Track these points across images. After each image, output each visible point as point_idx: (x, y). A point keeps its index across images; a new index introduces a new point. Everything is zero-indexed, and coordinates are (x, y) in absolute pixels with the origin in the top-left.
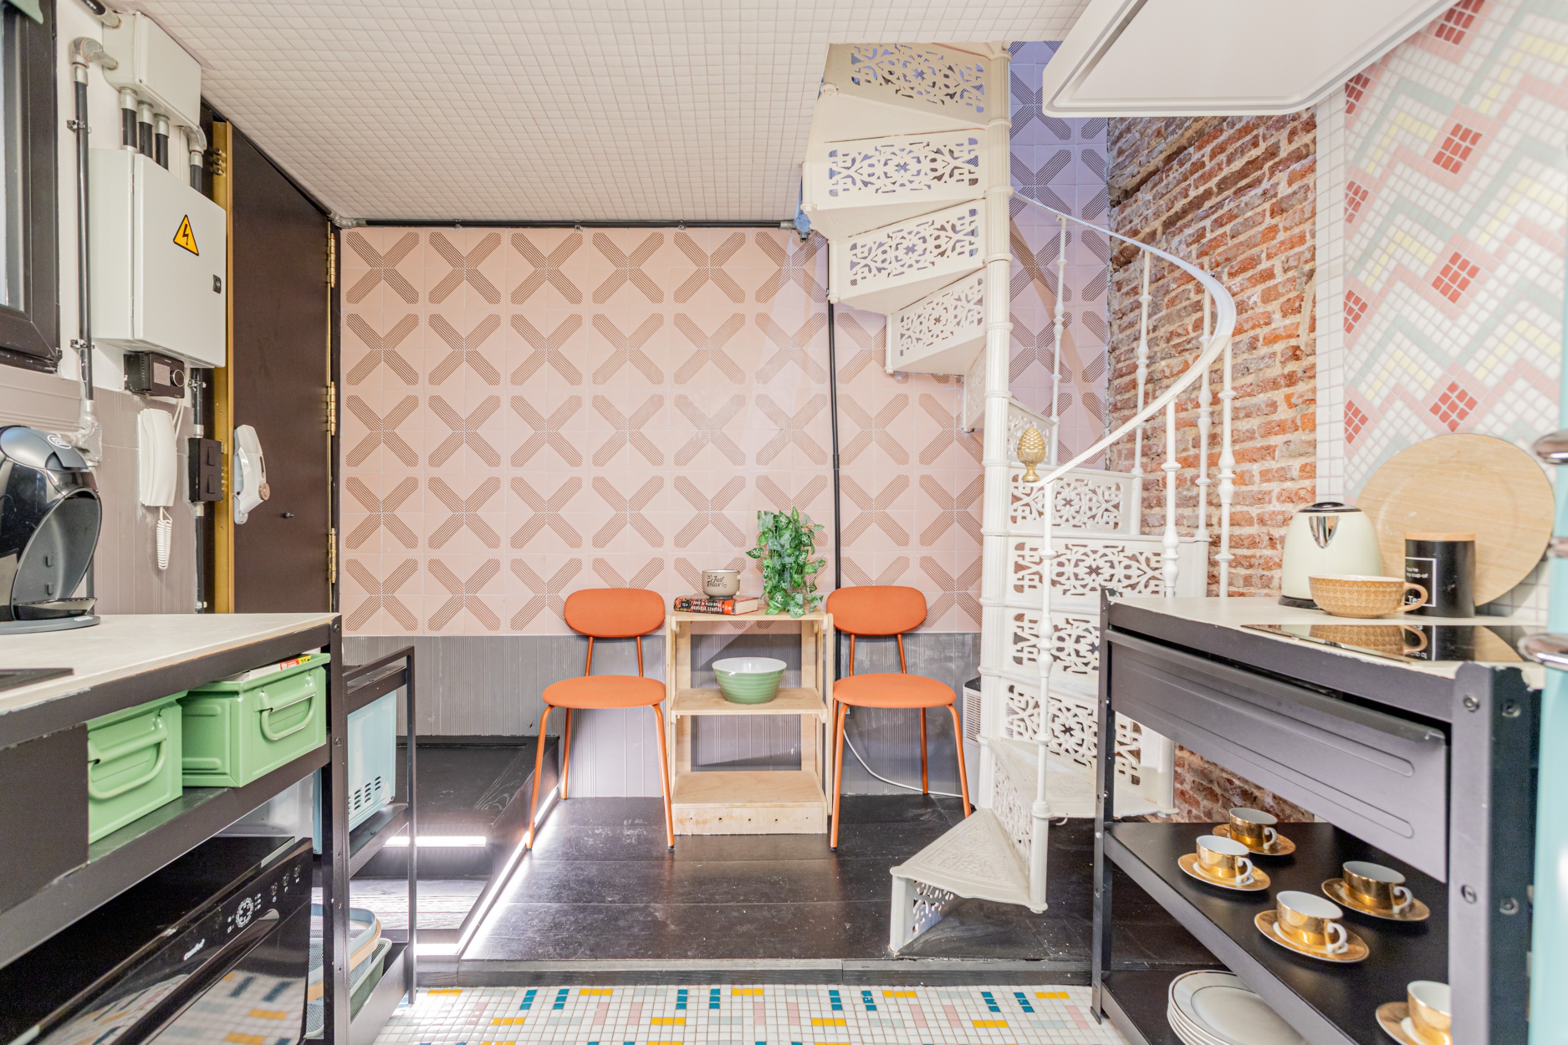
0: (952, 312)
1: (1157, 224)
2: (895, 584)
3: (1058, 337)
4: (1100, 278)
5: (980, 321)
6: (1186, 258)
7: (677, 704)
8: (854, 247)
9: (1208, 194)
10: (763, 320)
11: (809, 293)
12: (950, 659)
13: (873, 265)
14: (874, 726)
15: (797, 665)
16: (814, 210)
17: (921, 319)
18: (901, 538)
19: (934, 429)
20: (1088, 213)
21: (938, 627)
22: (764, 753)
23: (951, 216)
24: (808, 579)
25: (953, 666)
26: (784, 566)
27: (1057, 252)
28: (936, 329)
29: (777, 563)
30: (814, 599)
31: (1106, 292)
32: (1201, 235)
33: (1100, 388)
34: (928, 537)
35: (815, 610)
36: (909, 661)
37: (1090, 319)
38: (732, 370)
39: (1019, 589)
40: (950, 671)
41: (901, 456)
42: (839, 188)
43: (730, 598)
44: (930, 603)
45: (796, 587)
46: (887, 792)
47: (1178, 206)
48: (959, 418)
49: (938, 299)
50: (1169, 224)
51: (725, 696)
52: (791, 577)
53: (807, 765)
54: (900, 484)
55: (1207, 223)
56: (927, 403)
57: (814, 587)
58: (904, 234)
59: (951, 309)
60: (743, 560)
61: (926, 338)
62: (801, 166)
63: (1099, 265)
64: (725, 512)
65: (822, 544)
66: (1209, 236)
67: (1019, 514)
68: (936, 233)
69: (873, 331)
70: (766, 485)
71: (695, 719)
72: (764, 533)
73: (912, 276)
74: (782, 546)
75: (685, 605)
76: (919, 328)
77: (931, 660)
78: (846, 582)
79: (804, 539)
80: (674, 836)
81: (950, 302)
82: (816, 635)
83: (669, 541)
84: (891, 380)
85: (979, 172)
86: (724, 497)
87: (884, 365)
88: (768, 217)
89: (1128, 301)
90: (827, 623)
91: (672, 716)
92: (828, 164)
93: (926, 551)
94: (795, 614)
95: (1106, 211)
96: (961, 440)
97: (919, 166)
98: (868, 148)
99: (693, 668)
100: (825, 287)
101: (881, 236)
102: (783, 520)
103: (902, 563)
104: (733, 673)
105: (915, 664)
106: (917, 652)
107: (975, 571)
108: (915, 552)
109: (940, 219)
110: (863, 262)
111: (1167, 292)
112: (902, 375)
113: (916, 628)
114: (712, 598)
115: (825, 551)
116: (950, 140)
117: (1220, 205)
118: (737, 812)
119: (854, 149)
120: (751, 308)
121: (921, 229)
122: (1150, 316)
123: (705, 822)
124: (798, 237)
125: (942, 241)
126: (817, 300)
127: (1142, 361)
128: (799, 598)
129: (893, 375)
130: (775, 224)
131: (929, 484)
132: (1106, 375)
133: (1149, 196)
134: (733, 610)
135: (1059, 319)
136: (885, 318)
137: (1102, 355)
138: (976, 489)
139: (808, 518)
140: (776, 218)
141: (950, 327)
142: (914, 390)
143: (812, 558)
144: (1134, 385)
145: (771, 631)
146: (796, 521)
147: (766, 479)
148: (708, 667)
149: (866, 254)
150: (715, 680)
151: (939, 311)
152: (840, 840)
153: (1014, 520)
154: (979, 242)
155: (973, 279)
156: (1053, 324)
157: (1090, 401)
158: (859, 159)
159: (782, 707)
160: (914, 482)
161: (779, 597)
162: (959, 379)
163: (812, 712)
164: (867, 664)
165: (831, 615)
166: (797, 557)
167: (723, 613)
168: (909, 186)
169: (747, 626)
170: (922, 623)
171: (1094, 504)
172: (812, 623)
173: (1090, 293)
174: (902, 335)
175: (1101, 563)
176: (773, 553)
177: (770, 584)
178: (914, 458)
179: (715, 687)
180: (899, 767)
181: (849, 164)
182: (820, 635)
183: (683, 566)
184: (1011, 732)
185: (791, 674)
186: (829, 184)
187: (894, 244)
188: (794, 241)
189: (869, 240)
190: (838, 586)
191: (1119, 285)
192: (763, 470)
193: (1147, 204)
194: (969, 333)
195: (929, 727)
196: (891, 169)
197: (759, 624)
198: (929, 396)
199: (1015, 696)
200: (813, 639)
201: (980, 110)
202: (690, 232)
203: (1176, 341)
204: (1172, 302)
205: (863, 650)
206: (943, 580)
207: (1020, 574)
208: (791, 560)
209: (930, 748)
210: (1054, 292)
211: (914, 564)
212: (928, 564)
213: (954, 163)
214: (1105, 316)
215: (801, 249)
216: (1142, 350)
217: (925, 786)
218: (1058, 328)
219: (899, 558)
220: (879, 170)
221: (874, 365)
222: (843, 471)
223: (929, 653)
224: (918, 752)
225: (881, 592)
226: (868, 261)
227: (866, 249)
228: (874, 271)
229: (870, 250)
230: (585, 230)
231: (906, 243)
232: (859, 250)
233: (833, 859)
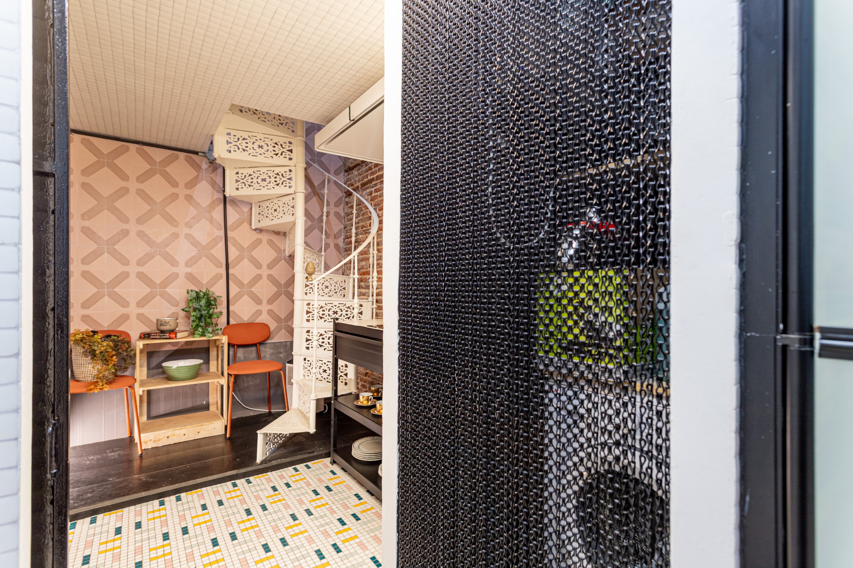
0: (281, 209)
1: (359, 184)
2: (256, 322)
3: (324, 221)
4: (340, 199)
5: (293, 214)
7: (142, 384)
8: (237, 173)
10: (189, 198)
11: (214, 188)
12: (280, 353)
13: (246, 183)
14: (246, 385)
15: (207, 362)
16: (219, 157)
17: (268, 208)
18: (258, 301)
19: (273, 255)
20: (336, 173)
21: (275, 339)
22: (189, 405)
23: (282, 170)
24: (214, 321)
25: (282, 356)
26: (201, 316)
27: (324, 187)
28: (275, 214)
29: (197, 314)
30: (217, 330)
31: (343, 205)
33: (340, 242)
34: (271, 301)
35: (218, 334)
36: (262, 355)
37: (337, 214)
38: (171, 221)
39: (308, 321)
40: (280, 358)
41: (258, 265)
42: (232, 149)
43: (172, 331)
44: (272, 329)
45: (207, 325)
46: (252, 414)
47: (365, 180)
48: (284, 250)
49: (276, 201)
50: (363, 185)
51: (170, 379)
52: (205, 320)
53: (212, 408)
54: (258, 278)
56: (271, 243)
57: (217, 325)
58: (261, 173)
59: (281, 207)
60: (177, 313)
61: (271, 217)
62: (213, 136)
63: (341, 194)
64: (167, 290)
65: (221, 305)
67: (308, 292)
68: (275, 176)
69: (246, 209)
70: (190, 277)
71: (149, 392)
72: (191, 300)
73: (264, 191)
74: (201, 306)
75: (145, 336)
76: (267, 212)
77: (272, 354)
78: (232, 322)
79: (212, 302)
80: (142, 450)
81: (281, 204)
82: (218, 347)
83: (133, 305)
84: (254, 232)
85: (293, 156)
86: (166, 283)
87: (251, 225)
88: (192, 149)
89: (350, 210)
90: (225, 339)
91: (139, 391)
92: (227, 138)
93: (270, 307)
94: (209, 337)
95: (343, 173)
96: (285, 260)
97: (268, 148)
98: (245, 135)
99: (148, 369)
100: (222, 186)
101: (251, 171)
102: (202, 294)
103: (259, 313)
104: (175, 367)
105: (265, 356)
106: (267, 351)
107: (291, 315)
108: (265, 308)
109: (277, 170)
110: (242, 181)
112: (260, 230)
113: (266, 340)
114: (162, 332)
115: (222, 308)
116: (281, 140)
118: (177, 433)
119: (239, 134)
120: (181, 191)
121: (268, 172)
122: (356, 218)
123: (159, 440)
124: (208, 161)
125: (278, 179)
126: (218, 192)
127: (353, 235)
128: (210, 329)
129: (255, 230)
130: (196, 153)
131: (271, 278)
132: (343, 237)
133: (356, 173)
134: (176, 337)
135: (325, 214)
136: (251, 204)
137: (341, 229)
138: (291, 281)
139: (213, 293)
140: (196, 151)
141: (281, 214)
142: (264, 237)
143: (216, 311)
145: (194, 346)
146: (208, 294)
147: (190, 274)
148: (159, 366)
149: (243, 178)
150: (164, 372)
151: (276, 207)
152: (231, 434)
153: (306, 294)
154: (293, 183)
155: (290, 197)
156: (322, 216)
157: (337, 246)
158: (241, 139)
159: (201, 380)
160: (265, 277)
161: (200, 329)
162: (285, 234)
163: (216, 380)
164: (242, 358)
165: (226, 337)
166: (209, 311)
167: (170, 338)
168: (263, 155)
169: (180, 345)
170: (268, 338)
171: (336, 288)
172: (215, 341)
173: (337, 204)
174: (259, 214)
175: (338, 310)
176: (195, 310)
177: (195, 324)
178: (265, 267)
179: (164, 376)
180: (257, 402)
181: (236, 140)
182: (220, 346)
183: (141, 318)
184: (304, 376)
185: (204, 367)
186: (227, 147)
187: (256, 176)
188: (206, 163)
189: (246, 171)
190: (228, 323)
191: (347, 203)
192: (189, 270)
193: (356, 175)
194: (288, 218)
195: (271, 383)
196: (256, 146)
197: (187, 343)
198: (271, 240)
199: (306, 362)
200: (216, 349)
201: (293, 131)
202: (146, 148)
205: (241, 352)
206: (277, 319)
207: (308, 315)
208: (206, 312)
209: (272, 392)
210: (323, 203)
211: (265, 313)
212: (271, 312)
213: (282, 150)
214: (343, 214)
215: (210, 167)
216: (354, 231)
217: (270, 409)
218: (325, 218)
219: (258, 310)
220: (250, 145)
221: (246, 224)
222: (231, 271)
223: (271, 351)
224: (266, 394)
225: (250, 325)
226: (244, 181)
227: (243, 176)
228: (247, 186)
229: (245, 176)
230: (75, 134)
231: (262, 177)
232: (240, 175)
233: (228, 443)
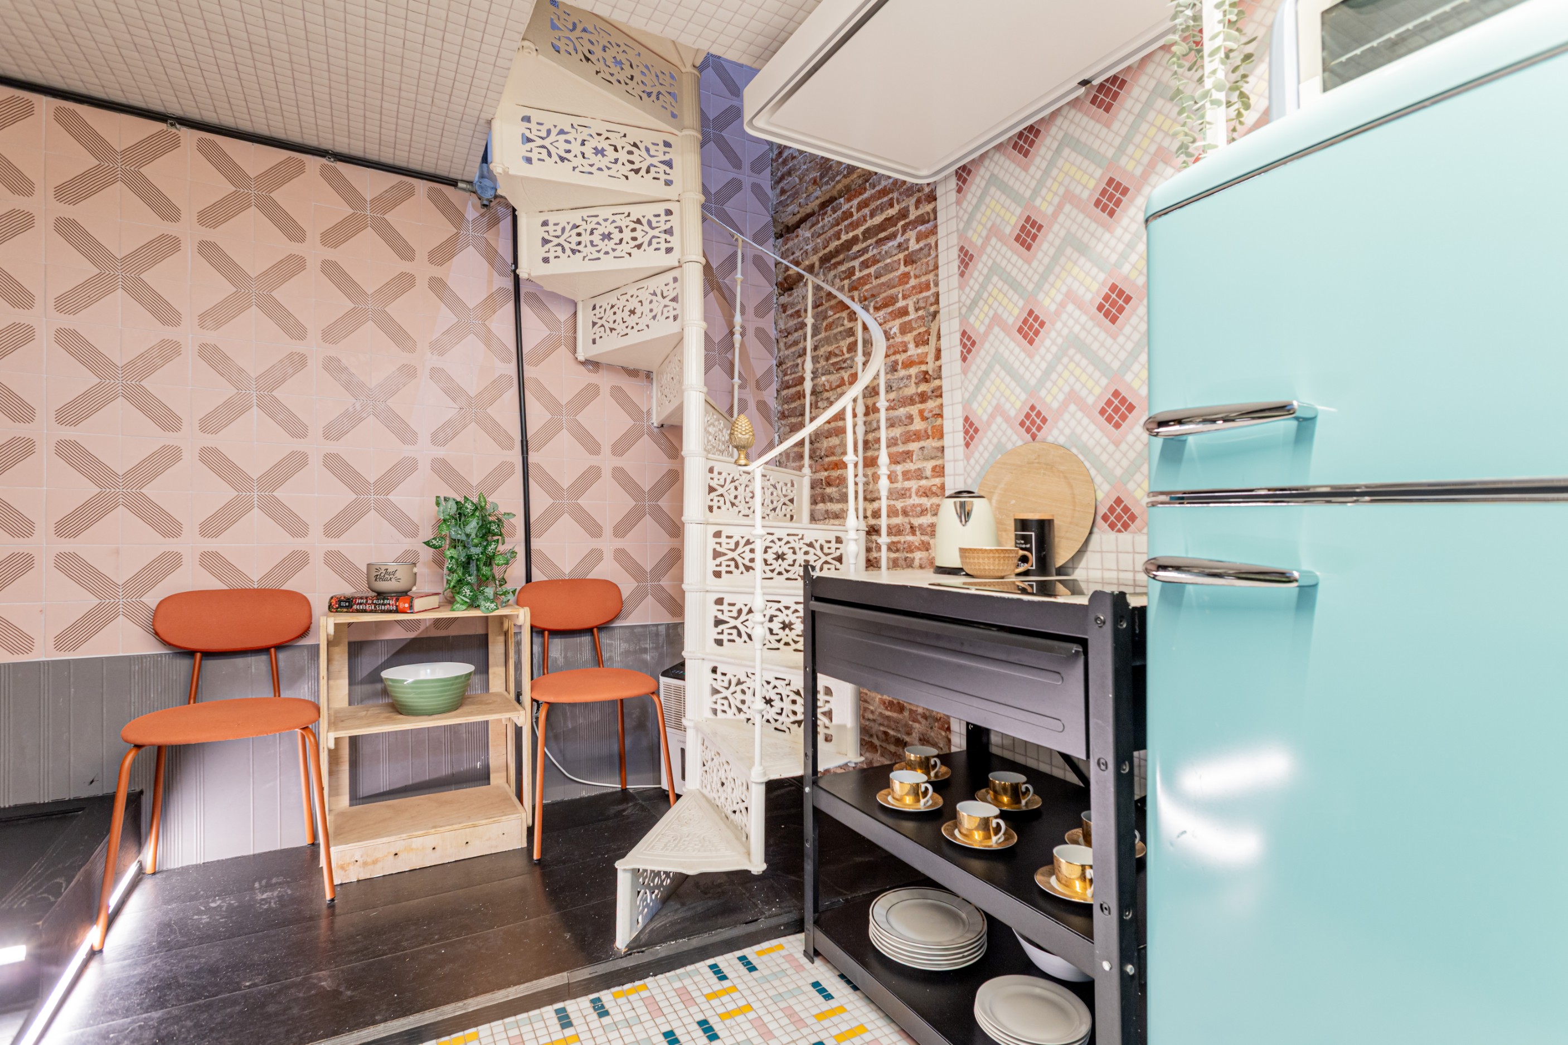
0: (647, 307)
1: (815, 259)
2: (590, 577)
3: (737, 345)
4: (767, 299)
5: (675, 318)
6: (841, 289)
7: (333, 724)
8: (545, 223)
9: (855, 240)
10: (438, 286)
11: (492, 264)
12: (645, 651)
13: (567, 246)
14: (570, 726)
15: (483, 668)
16: (506, 173)
17: (615, 309)
18: (595, 530)
19: (624, 422)
20: (759, 238)
21: (634, 619)
22: (445, 771)
23: (647, 211)
24: (497, 571)
25: (648, 657)
26: (469, 558)
27: (736, 268)
28: (632, 320)
29: (460, 554)
30: (505, 593)
31: (773, 312)
32: (851, 272)
33: (770, 396)
34: (621, 530)
35: (506, 604)
36: (606, 655)
37: (761, 334)
38: (399, 336)
39: (717, 574)
40: (645, 662)
41: (593, 447)
42: (534, 155)
43: (403, 594)
44: (625, 595)
45: (483, 581)
46: (584, 794)
47: (834, 244)
48: (649, 412)
49: (632, 290)
50: (824, 260)
51: (399, 709)
52: (478, 569)
53: (497, 779)
54: (590, 477)
55: (856, 263)
56: (618, 393)
57: (503, 581)
58: (600, 220)
59: (646, 303)
60: (416, 553)
61: (621, 328)
62: (489, 122)
63: (769, 289)
64: (391, 497)
65: (512, 535)
66: (858, 274)
67: (715, 504)
68: (633, 225)
69: (563, 315)
70: (443, 469)
71: (354, 740)
72: (444, 520)
73: (607, 263)
74: (468, 536)
75: (342, 604)
76: (612, 318)
77: (627, 653)
78: (537, 576)
79: (494, 527)
80: (333, 887)
81: (645, 295)
82: (506, 634)
83: (316, 530)
84: (582, 368)
85: (674, 175)
86: (389, 481)
87: (574, 351)
88: (443, 171)
89: (792, 323)
90: (523, 616)
91: (328, 739)
92: (522, 128)
93: (619, 543)
94: (486, 609)
95: (772, 240)
96: (651, 434)
97: (616, 155)
98: (564, 123)
99: (352, 682)
100: (510, 260)
101: (576, 217)
102: (469, 506)
103: (595, 556)
104: (410, 680)
105: (611, 658)
106: (613, 646)
107: (675, 557)
108: (608, 544)
109: (637, 212)
110: (556, 241)
111: (826, 318)
112: (592, 364)
113: (612, 621)
114: (381, 595)
115: (515, 542)
116: (646, 138)
117: (865, 250)
118: (417, 842)
119: (550, 120)
120: (422, 269)
121: (617, 218)
122: (813, 336)
123: (375, 862)
124: (478, 203)
125: (638, 234)
126: (501, 274)
127: (808, 376)
128: (489, 591)
129: (586, 363)
130: (453, 183)
131: (620, 475)
132: (775, 386)
133: (808, 234)
134: (411, 607)
135: (738, 329)
136: (576, 304)
137: (770, 368)
138: (675, 478)
139: (495, 506)
140: (453, 175)
141: (646, 319)
142: (605, 381)
143: (501, 548)
144: (801, 395)
145: (453, 631)
146: (483, 508)
147: (443, 461)
148: (375, 677)
149: (559, 233)
150: (385, 692)
151: (633, 304)
152: (543, 851)
153: (711, 509)
154: (675, 241)
155: (668, 277)
156: (732, 333)
157: (762, 407)
158: (554, 132)
159: (471, 714)
160: (607, 473)
161: (467, 591)
162: (649, 375)
163: (504, 716)
164: (561, 661)
165: (527, 610)
166: (485, 548)
167: (397, 611)
168: (606, 172)
169: (422, 628)
170: (616, 617)
171: (775, 498)
172: (501, 619)
173: (761, 311)
174: (594, 324)
175: (785, 549)
176: (454, 543)
177: (455, 577)
178: (606, 449)
179: (386, 701)
180: (595, 767)
181: (544, 134)
182: (513, 630)
183: (335, 561)
184: (715, 712)
185: (476, 680)
186: (523, 149)
187: (589, 228)
188: (473, 205)
189: (564, 218)
190: (529, 579)
191: (784, 308)
192: (440, 452)
193: (806, 241)
194: (663, 328)
195: (627, 720)
196: (588, 150)
197: (437, 622)
198: (620, 388)
199: (718, 676)
200: (502, 639)
201: (674, 116)
202: (341, 167)
203: (834, 360)
204: (829, 327)
205: (557, 647)
206: (636, 571)
207: (718, 561)
208: (479, 550)
209: (628, 742)
210: (732, 306)
211: (608, 556)
212: (621, 555)
213: (650, 161)
214: (773, 334)
215: (482, 215)
216: (809, 366)
217: (624, 782)
218: (737, 337)
219: (592, 551)
220: (576, 148)
221: (563, 351)
222: (533, 458)
223: (624, 646)
224: (616, 748)
225: (576, 585)
226: (561, 240)
227: (559, 228)
228: (568, 252)
229: (563, 230)
230: (184, 129)
231: (601, 230)
232: (551, 228)
233: (538, 872)
